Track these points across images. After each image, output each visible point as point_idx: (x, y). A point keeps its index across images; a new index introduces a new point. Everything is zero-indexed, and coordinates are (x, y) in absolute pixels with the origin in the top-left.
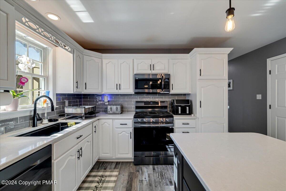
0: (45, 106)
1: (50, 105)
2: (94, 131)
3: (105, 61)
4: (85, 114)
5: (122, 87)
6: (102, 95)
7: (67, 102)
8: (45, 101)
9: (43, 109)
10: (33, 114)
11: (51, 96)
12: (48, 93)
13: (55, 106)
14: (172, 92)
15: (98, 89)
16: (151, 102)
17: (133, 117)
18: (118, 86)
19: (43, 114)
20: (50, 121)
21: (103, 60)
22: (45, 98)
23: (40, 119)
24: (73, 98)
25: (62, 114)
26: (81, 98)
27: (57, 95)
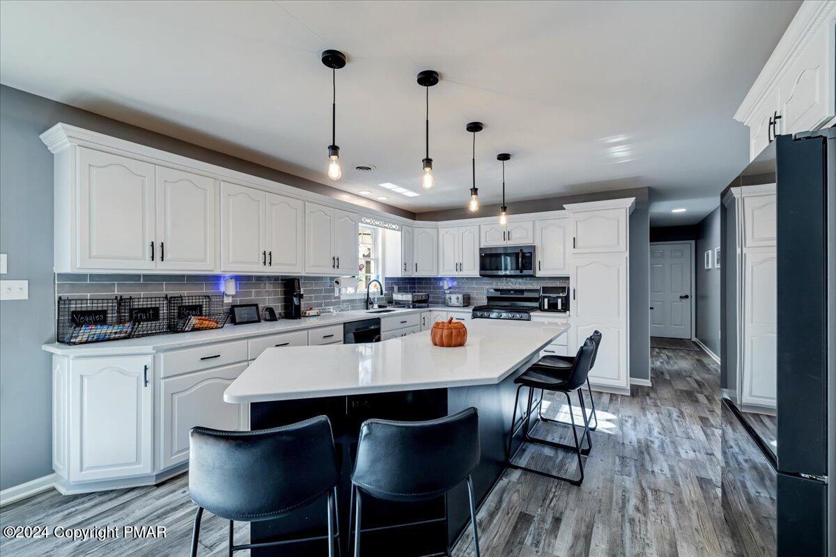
0: (376, 290)
1: (379, 290)
2: (423, 323)
3: (442, 231)
4: (413, 302)
5: (465, 267)
6: (441, 279)
7: (396, 288)
8: (375, 286)
9: (374, 294)
10: (366, 297)
11: (380, 281)
12: (378, 276)
13: (384, 292)
14: (539, 274)
15: (433, 270)
16: (512, 290)
17: (471, 311)
18: (459, 267)
19: (374, 299)
20: (380, 307)
21: (440, 229)
22: (375, 282)
23: (372, 303)
24: (404, 283)
25: (390, 302)
26: (414, 283)
27: (386, 279)
